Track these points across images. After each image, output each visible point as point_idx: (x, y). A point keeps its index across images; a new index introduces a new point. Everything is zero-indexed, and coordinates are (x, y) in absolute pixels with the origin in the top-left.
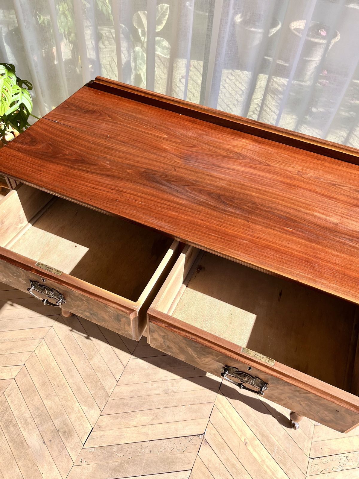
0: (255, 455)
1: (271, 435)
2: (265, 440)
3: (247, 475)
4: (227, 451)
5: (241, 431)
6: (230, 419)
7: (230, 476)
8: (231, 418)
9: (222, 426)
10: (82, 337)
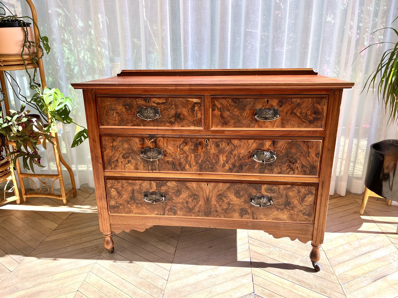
0: (300, 293)
4: (278, 297)
5: (281, 283)
8: (269, 278)
9: (265, 284)
10: (125, 263)
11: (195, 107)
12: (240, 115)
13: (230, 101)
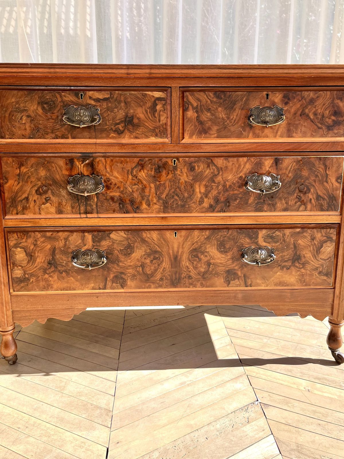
0: (327, 395)
1: (327, 376)
2: (326, 382)
4: (297, 403)
5: (294, 384)
8: (274, 378)
9: (272, 387)
10: (39, 376)
11: (157, 105)
12: (226, 118)
13: (211, 95)
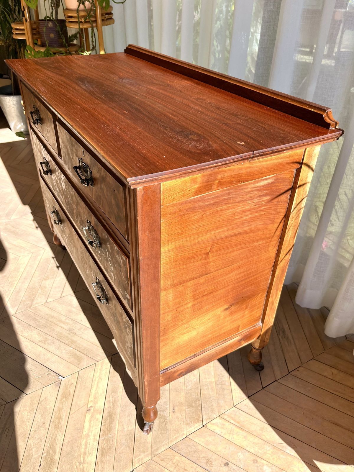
0: (87, 425)
1: (117, 422)
2: (108, 421)
3: (63, 434)
4: (67, 404)
5: (95, 398)
6: (96, 382)
7: (49, 423)
8: (98, 382)
9: (84, 383)
10: (55, 265)
